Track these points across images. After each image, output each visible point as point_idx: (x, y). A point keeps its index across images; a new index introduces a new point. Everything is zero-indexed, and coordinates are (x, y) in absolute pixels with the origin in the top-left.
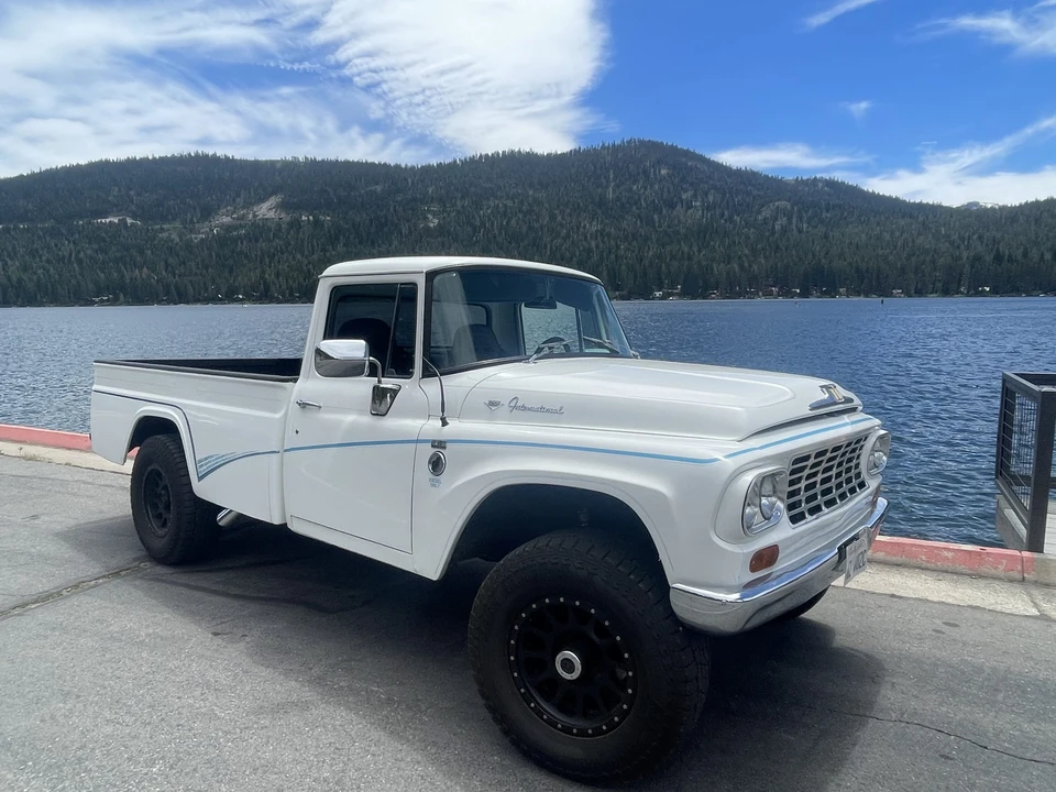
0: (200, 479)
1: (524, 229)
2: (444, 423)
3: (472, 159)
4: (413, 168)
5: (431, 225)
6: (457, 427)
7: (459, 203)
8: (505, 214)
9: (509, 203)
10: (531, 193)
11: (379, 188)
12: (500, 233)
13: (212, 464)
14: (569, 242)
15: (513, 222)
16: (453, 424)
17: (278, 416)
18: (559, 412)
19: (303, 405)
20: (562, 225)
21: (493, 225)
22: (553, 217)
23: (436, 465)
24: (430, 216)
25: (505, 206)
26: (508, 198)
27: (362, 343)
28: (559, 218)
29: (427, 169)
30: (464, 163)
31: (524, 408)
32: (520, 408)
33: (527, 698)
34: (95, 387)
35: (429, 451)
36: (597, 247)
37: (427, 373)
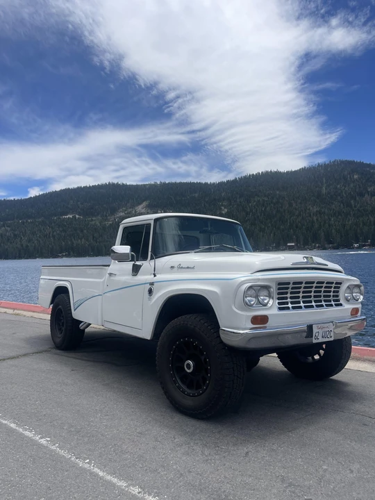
0: (75, 310)
1: (274, 212)
2: (155, 276)
3: (245, 177)
4: (214, 184)
5: (224, 212)
6: (159, 277)
7: (238, 200)
8: (263, 205)
9: (266, 199)
10: (278, 192)
11: (196, 195)
12: (261, 215)
13: (79, 303)
14: (300, 218)
15: (268, 209)
16: (158, 276)
17: (102, 280)
18: (193, 268)
19: (110, 274)
20: (296, 209)
21: (257, 211)
22: (291, 205)
23: (150, 292)
24: (223, 208)
25: (264, 200)
26: (265, 196)
27: (129, 247)
28: (294, 205)
29: (221, 184)
30: (241, 179)
31: (182, 268)
32: (181, 268)
33: (175, 382)
34: (42, 277)
35: (148, 286)
36: (317, 220)
37: (152, 259)
